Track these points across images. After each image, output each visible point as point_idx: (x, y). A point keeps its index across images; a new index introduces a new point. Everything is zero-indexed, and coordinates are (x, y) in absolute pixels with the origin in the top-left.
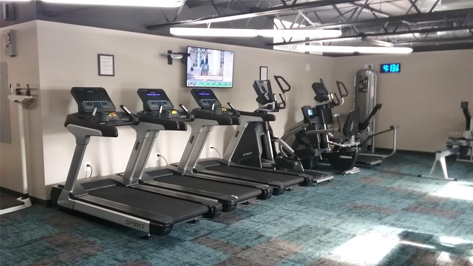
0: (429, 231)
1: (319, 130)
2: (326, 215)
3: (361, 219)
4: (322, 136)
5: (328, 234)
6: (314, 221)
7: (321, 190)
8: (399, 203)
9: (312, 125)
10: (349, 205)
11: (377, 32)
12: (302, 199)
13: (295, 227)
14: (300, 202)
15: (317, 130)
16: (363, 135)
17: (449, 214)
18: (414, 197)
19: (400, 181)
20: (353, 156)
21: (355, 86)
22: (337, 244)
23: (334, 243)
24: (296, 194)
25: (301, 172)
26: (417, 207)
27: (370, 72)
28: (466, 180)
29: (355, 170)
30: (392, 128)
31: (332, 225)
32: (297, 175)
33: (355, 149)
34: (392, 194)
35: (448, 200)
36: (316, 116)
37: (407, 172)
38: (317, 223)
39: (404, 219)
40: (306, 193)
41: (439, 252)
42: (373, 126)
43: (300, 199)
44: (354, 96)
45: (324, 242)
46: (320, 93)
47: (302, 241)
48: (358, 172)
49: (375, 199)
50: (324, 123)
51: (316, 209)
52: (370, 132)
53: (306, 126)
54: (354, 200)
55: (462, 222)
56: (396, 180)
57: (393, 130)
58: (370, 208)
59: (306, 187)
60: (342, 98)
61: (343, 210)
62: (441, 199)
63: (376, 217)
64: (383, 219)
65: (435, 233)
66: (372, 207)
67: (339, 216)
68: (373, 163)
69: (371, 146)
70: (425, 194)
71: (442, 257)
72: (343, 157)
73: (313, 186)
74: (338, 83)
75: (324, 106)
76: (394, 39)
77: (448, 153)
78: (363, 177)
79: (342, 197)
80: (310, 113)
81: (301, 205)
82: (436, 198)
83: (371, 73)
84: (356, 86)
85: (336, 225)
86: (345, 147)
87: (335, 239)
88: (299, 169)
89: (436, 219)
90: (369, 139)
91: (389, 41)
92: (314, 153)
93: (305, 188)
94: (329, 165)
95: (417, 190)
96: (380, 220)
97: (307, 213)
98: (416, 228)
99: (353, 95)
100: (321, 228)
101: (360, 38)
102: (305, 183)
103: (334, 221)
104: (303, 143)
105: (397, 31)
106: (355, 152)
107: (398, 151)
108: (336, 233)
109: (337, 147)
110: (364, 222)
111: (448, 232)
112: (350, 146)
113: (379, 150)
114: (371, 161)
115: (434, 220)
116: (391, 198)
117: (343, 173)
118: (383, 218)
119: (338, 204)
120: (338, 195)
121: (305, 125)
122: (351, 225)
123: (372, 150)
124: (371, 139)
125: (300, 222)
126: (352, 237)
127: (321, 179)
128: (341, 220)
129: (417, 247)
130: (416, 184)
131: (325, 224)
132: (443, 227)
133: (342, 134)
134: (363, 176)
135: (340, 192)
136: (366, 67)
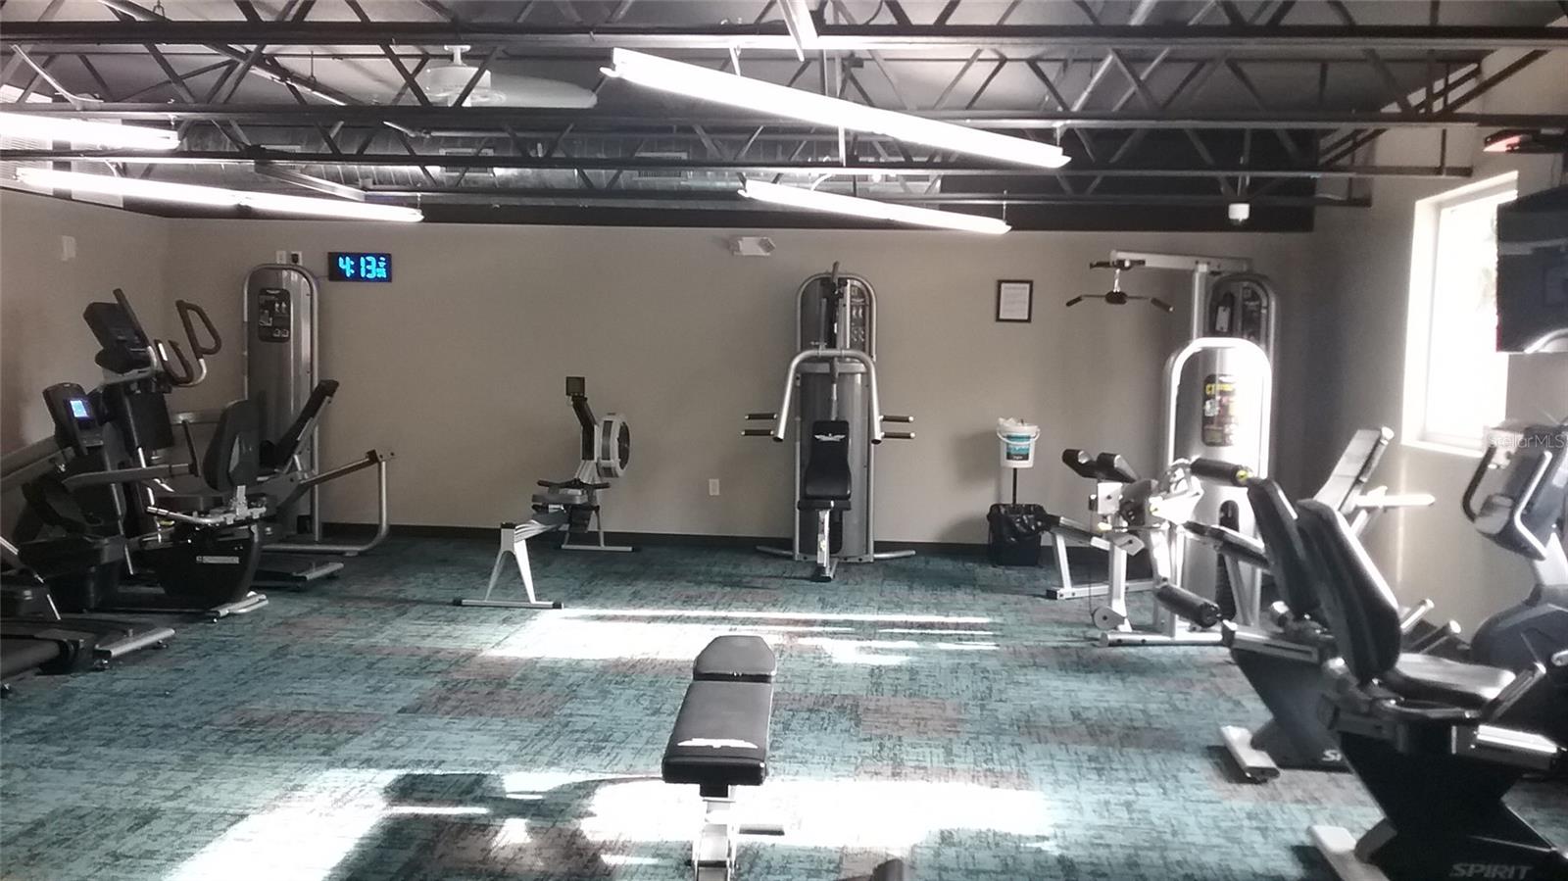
0: (474, 764)
1: (117, 471)
2: (140, 765)
3: (264, 761)
4: (133, 491)
5: (147, 827)
6: (96, 792)
7: (125, 680)
8: (392, 691)
9: (86, 452)
10: (226, 718)
11: (311, 151)
12: (49, 719)
13: (21, 824)
14: (44, 733)
15: (110, 470)
16: (278, 484)
17: (533, 706)
18: (439, 667)
19: (399, 623)
20: (244, 556)
21: (246, 320)
22: (178, 855)
23: (165, 853)
24: (28, 705)
25: (50, 623)
26: (443, 699)
27: (295, 276)
28: (584, 604)
29: (252, 602)
30: (373, 458)
31: (163, 793)
32: (32, 637)
33: (249, 529)
34: (371, 665)
35: (532, 664)
36: (102, 424)
37: (420, 593)
38: (107, 796)
39: (403, 739)
40: (68, 695)
41: (498, 821)
42: (312, 454)
43: (41, 721)
44: (246, 353)
45: (131, 857)
46: (118, 341)
47: (45, 866)
48: (265, 606)
49: (316, 689)
50: (137, 445)
51: (103, 750)
52: (303, 471)
53: (65, 458)
54: (244, 702)
55: (567, 725)
56: (385, 621)
57: (376, 465)
58: (297, 720)
59: (69, 678)
60: (198, 358)
61: (204, 738)
62: (513, 665)
63: (316, 746)
64: (338, 749)
65: (491, 766)
66: (305, 715)
67: (189, 761)
68: (312, 575)
69: (311, 518)
70: (470, 656)
71: (507, 832)
72: (208, 560)
73: (97, 670)
74: (183, 307)
75: (134, 387)
76: (366, 176)
77: (535, 528)
78: (280, 621)
79: (205, 697)
80: (79, 409)
81: (46, 742)
82: (501, 663)
83: (299, 280)
84: (249, 322)
85: (176, 792)
86: (214, 524)
87: (173, 838)
88: (41, 615)
89: (498, 724)
90: (302, 494)
91: (349, 180)
92: (98, 553)
93: (68, 681)
94: (160, 590)
95: (449, 644)
96: (330, 754)
97: (70, 767)
98: (436, 762)
99: (243, 350)
100: (121, 810)
101: (251, 163)
102: (63, 663)
103: (168, 780)
104: (55, 520)
105: (368, 152)
106: (249, 542)
107: (394, 530)
108: (177, 819)
109: (184, 528)
110: (277, 767)
111: (529, 758)
112: (230, 522)
113: (335, 532)
114: (308, 568)
115: (491, 730)
116: (366, 680)
117: (211, 614)
118: (339, 744)
119: (188, 720)
120: (189, 690)
121: (60, 452)
122: (231, 785)
123: (312, 531)
124: (307, 495)
125: (43, 802)
126: (232, 824)
127: (127, 642)
128: (195, 775)
129: (436, 816)
130: (447, 629)
131: (136, 793)
132: (514, 746)
133: (200, 482)
134: (281, 618)
135: (198, 679)
136: (282, 258)
